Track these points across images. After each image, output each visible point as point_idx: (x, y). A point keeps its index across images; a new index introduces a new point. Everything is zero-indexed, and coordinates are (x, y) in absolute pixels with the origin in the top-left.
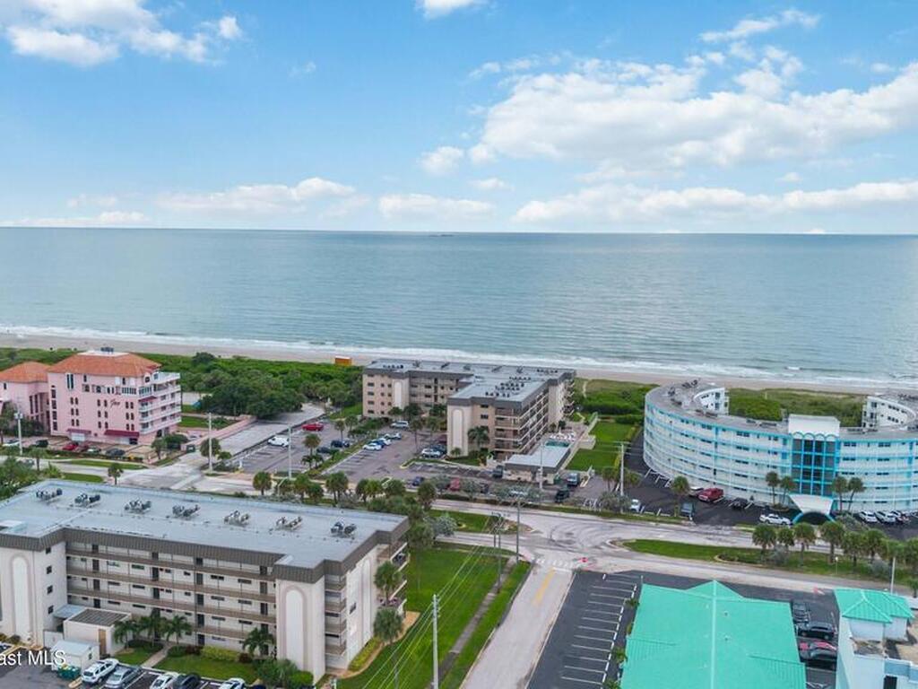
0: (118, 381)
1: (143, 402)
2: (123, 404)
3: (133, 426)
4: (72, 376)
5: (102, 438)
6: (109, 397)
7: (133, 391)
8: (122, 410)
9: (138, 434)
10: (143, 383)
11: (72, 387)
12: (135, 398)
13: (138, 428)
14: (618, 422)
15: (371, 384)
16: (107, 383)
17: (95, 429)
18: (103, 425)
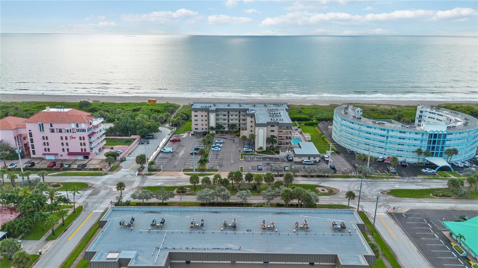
0: (73, 126)
1: (90, 136)
2: (78, 138)
3: (85, 149)
4: (42, 124)
5: (65, 156)
6: (69, 135)
7: (84, 130)
8: (77, 141)
9: (89, 154)
10: (88, 126)
11: (43, 131)
12: (85, 134)
13: (88, 150)
14: (306, 125)
15: (196, 116)
16: (66, 127)
17: (60, 152)
18: (66, 150)
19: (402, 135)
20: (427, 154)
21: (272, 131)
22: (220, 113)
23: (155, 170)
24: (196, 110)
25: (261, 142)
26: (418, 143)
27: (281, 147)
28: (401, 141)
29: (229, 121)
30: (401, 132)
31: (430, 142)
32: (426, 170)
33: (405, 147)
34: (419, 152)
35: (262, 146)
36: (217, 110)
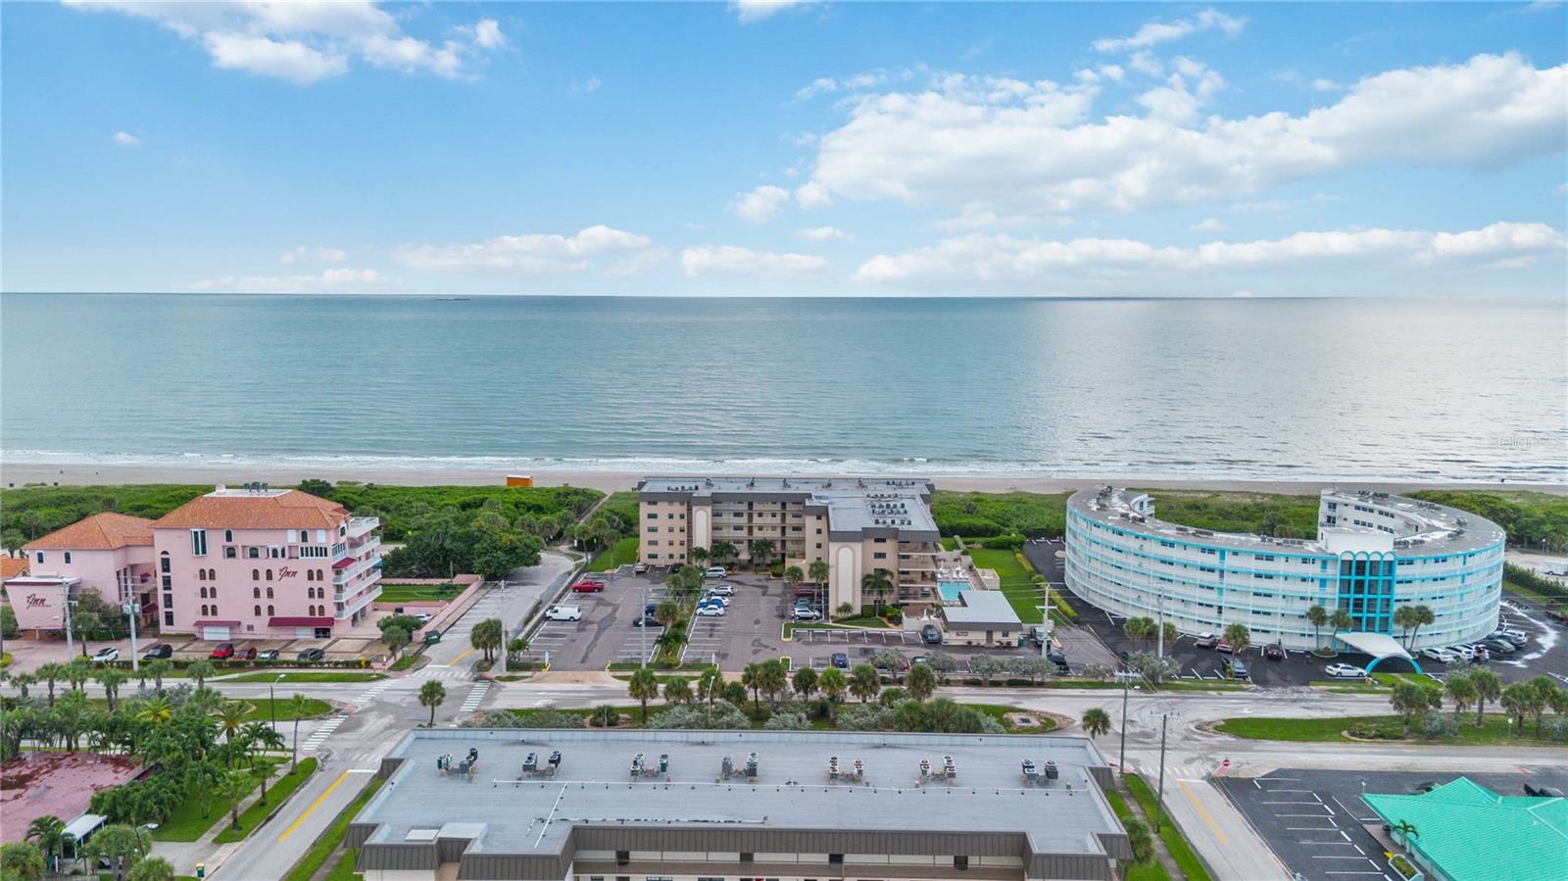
0: (293, 537)
1: (338, 568)
2: (303, 575)
3: (321, 607)
4: (203, 533)
5: (262, 629)
6: (276, 565)
7: (322, 552)
8: (302, 583)
9: (331, 621)
10: (337, 538)
11: (204, 552)
12: (326, 563)
13: (330, 612)
14: (987, 546)
15: (652, 516)
16: (274, 541)
17: (247, 617)
18: (264, 611)
19: (1264, 566)
20: (1340, 622)
21: (880, 556)
22: (724, 506)
23: (527, 667)
24: (653, 499)
25: (845, 589)
26: (1311, 589)
27: (907, 604)
28: (1264, 585)
29: (750, 530)
30: (1259, 557)
31: (1345, 585)
32: (1339, 670)
33: (1276, 605)
34: (1317, 616)
35: (849, 601)
36: (715, 500)
